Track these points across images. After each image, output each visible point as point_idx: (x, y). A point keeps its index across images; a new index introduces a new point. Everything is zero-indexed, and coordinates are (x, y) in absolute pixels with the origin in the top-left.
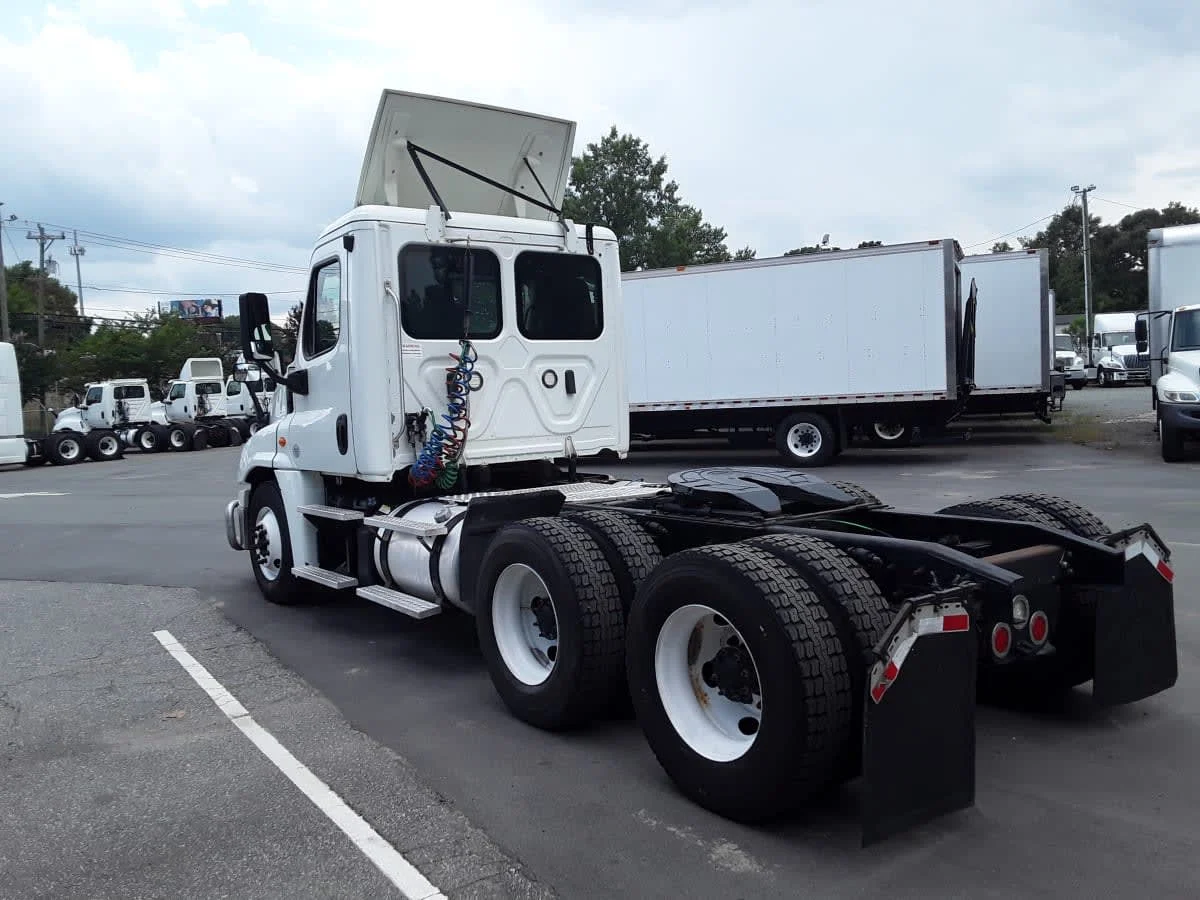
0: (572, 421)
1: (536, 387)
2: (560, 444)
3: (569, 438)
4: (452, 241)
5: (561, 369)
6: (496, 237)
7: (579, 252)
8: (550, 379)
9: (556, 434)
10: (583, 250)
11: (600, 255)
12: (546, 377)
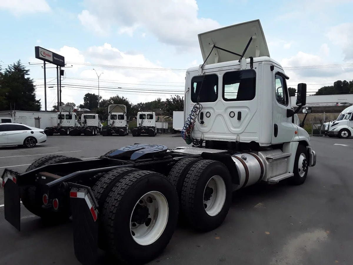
0: (239, 130)
1: (227, 117)
2: (234, 137)
3: (238, 135)
5: (236, 111)
6: (217, 70)
7: (246, 69)
8: (232, 115)
9: (233, 133)
10: (248, 67)
11: (256, 68)
12: (231, 114)
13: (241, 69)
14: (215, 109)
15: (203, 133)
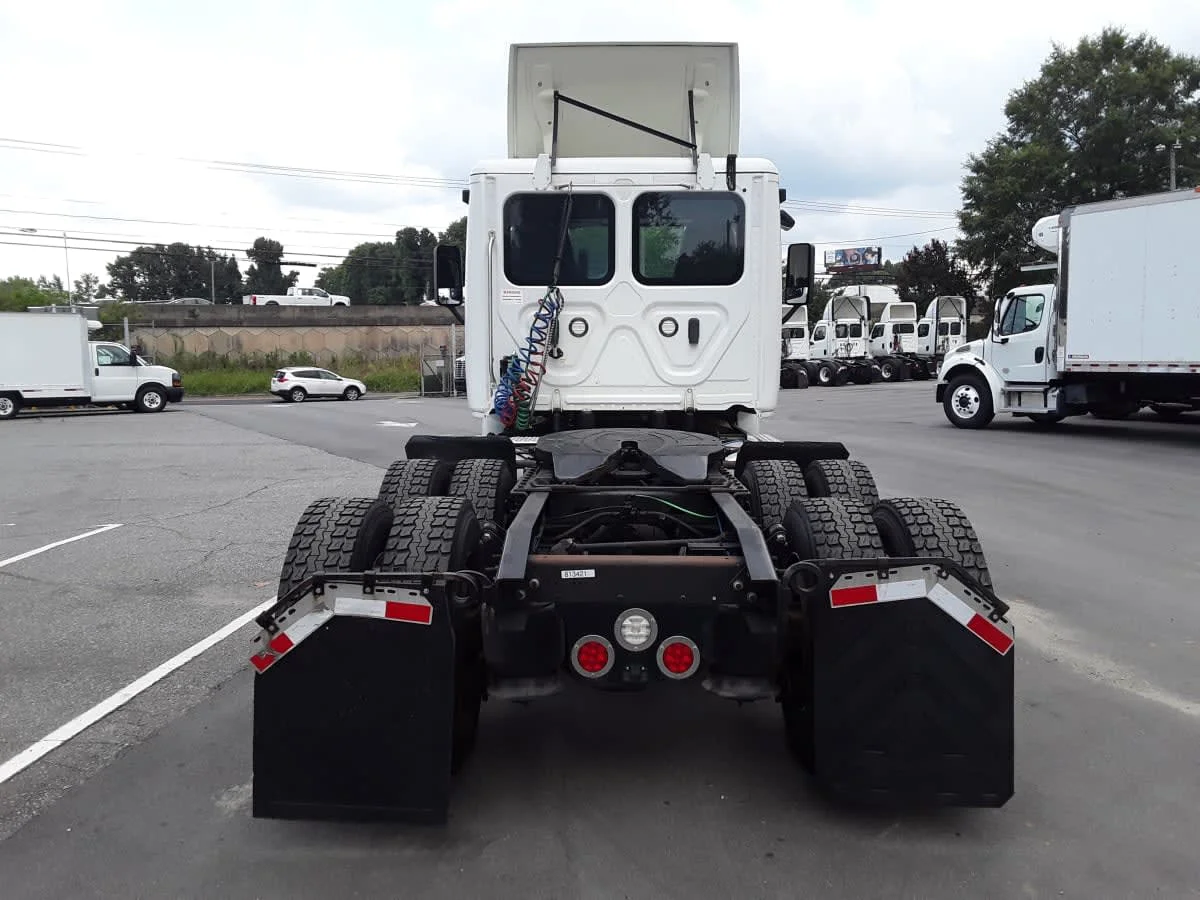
0: (693, 373)
1: (651, 335)
2: (679, 396)
3: (690, 391)
4: (561, 187)
5: (683, 317)
6: (612, 179)
7: (715, 189)
8: (669, 327)
9: (673, 385)
10: (721, 186)
11: (744, 190)
12: (664, 325)
13: (698, 189)
14: (605, 306)
15: (557, 388)
